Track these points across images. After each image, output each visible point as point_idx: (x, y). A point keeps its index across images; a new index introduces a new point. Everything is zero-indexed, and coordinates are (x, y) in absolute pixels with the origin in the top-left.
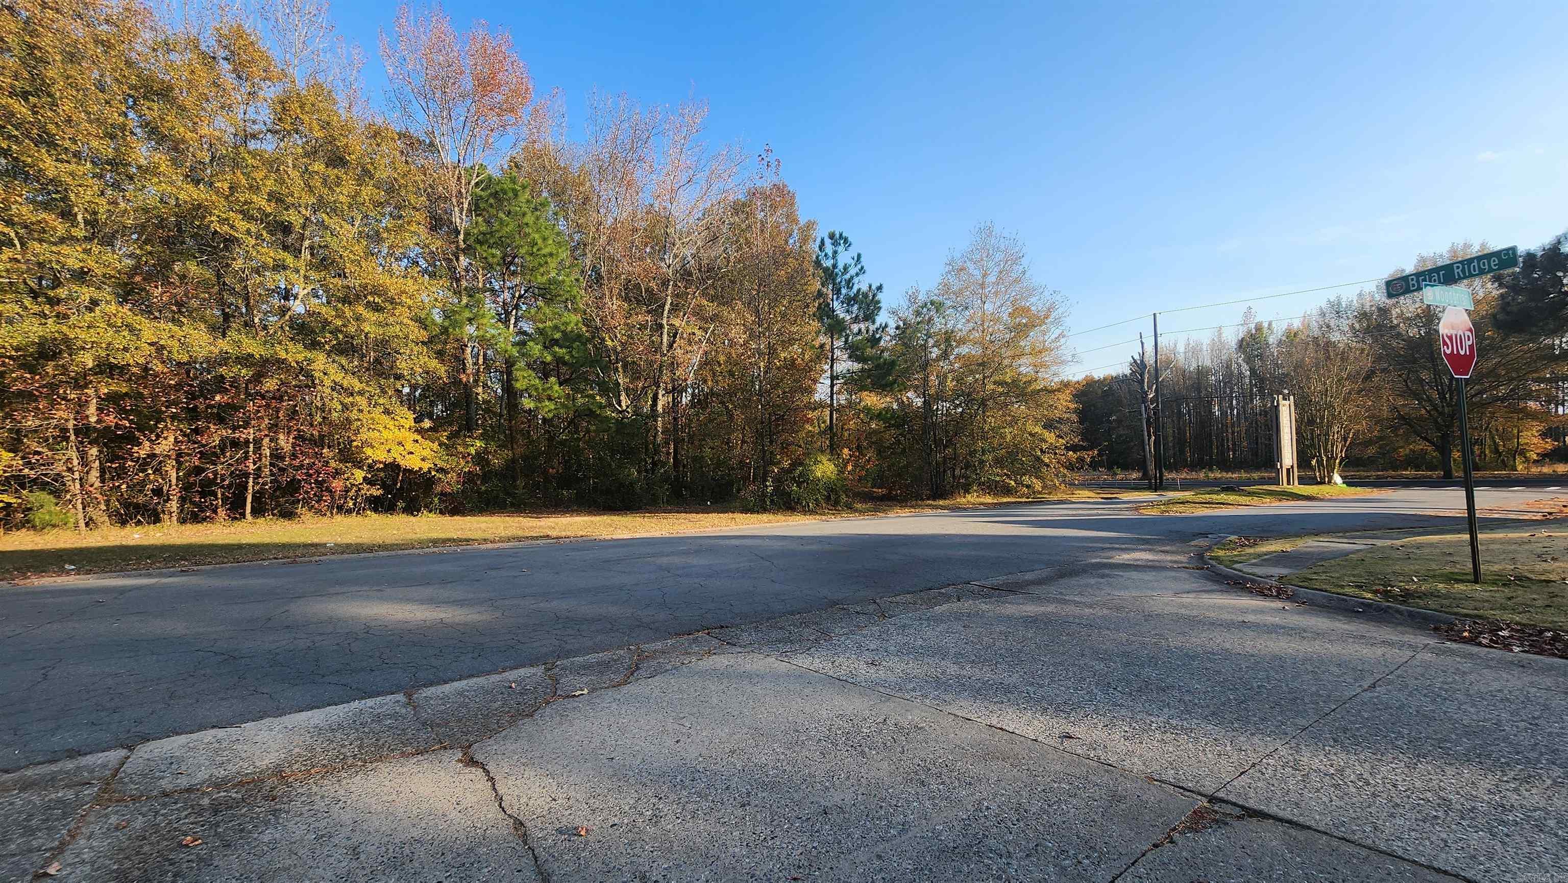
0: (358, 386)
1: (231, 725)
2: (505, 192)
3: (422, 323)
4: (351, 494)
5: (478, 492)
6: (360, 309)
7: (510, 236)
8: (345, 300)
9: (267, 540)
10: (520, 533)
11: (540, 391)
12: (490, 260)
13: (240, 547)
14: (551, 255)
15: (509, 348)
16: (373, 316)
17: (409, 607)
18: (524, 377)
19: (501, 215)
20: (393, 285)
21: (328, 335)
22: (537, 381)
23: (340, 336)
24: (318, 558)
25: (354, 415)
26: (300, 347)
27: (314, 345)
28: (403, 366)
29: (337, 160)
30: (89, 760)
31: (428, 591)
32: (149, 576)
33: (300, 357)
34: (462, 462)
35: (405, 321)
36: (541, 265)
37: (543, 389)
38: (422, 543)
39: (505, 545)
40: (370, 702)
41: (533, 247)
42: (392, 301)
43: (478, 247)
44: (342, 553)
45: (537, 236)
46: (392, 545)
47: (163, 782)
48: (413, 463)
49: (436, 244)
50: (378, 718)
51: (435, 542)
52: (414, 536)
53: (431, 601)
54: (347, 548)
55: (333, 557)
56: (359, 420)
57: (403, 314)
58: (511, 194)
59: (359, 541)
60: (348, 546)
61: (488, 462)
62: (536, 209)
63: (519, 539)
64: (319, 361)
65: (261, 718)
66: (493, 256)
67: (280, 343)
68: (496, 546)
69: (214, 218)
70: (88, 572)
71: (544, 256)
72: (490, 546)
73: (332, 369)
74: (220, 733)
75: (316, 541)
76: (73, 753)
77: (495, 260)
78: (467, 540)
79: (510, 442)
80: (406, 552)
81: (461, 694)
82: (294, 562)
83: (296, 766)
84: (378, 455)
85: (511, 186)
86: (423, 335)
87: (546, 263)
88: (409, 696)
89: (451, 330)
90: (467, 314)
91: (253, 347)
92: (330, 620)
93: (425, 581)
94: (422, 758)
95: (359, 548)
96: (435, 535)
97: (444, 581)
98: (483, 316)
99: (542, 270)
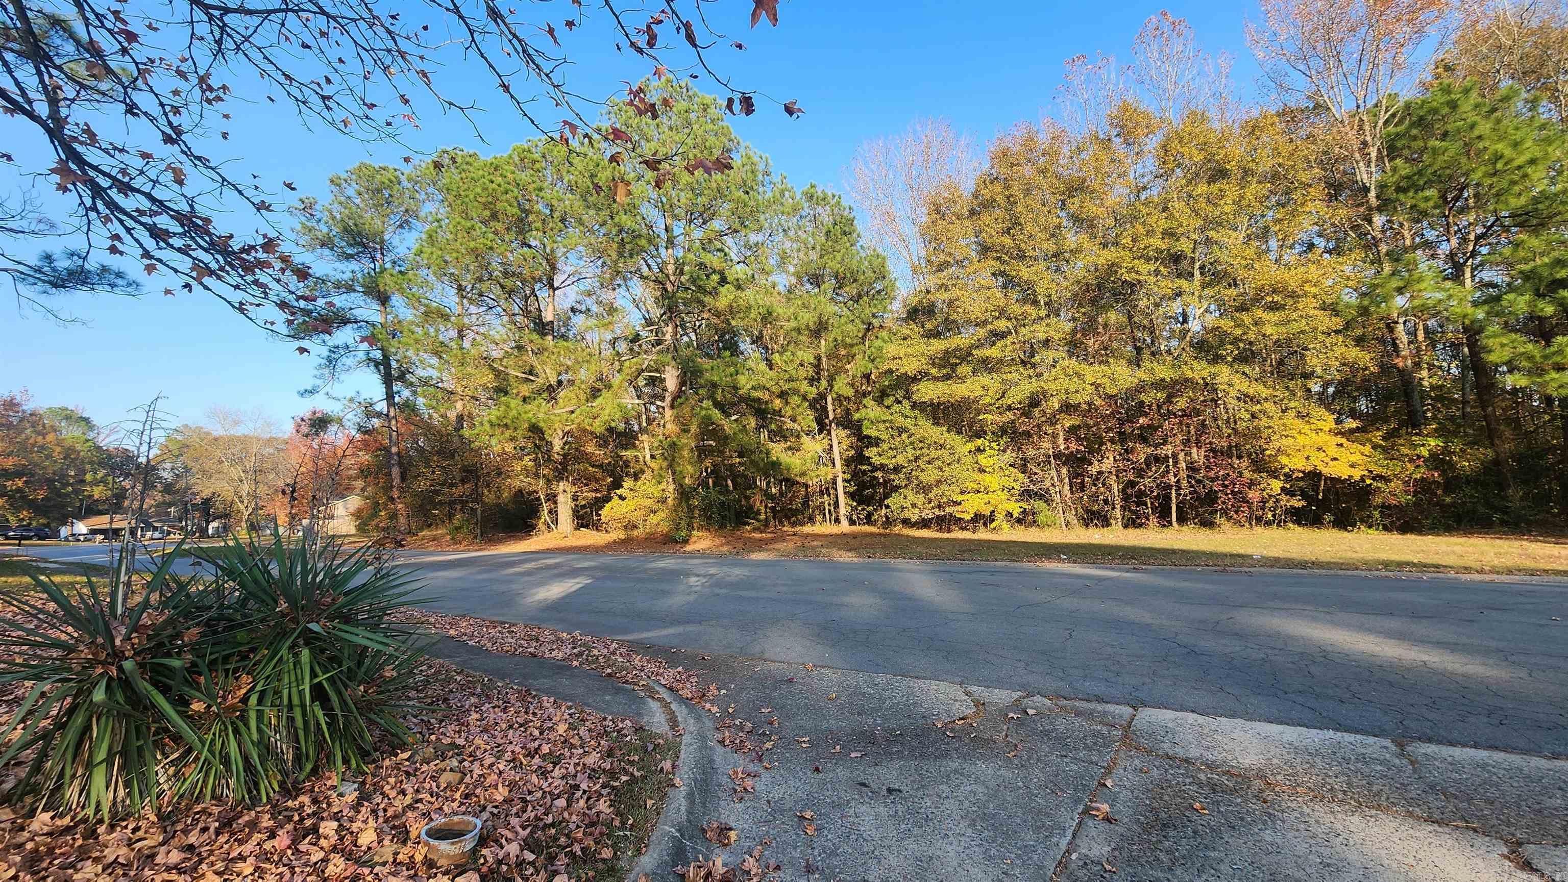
0: (1265, 392)
1: (1208, 715)
2: (1435, 111)
3: (1333, 309)
4: (1270, 504)
5: (1441, 505)
6: (1259, 313)
7: (1454, 163)
8: (1243, 308)
9: (1194, 547)
10: (1530, 564)
11: (1538, 359)
12: (1422, 205)
13: (1174, 552)
14: (1533, 162)
15: (1470, 310)
16: (1274, 317)
17: (1371, 638)
18: (1503, 345)
19: (1434, 143)
20: (1292, 278)
21: (1229, 347)
22: (1530, 346)
23: (1241, 345)
24: (1247, 570)
25: (1264, 422)
26: (1204, 364)
27: (1216, 359)
28: (1314, 362)
29: (1219, 174)
30: (1110, 708)
31: (1394, 624)
32: (1112, 569)
33: (1205, 374)
34: (1411, 467)
35: (1312, 312)
36: (1514, 183)
37: (1545, 357)
38: (1369, 565)
39: (1504, 578)
40: (1349, 737)
41: (1495, 163)
42: (1293, 295)
43: (1402, 197)
44: (1272, 566)
45: (1500, 146)
46: (1329, 563)
47: (1165, 746)
48: (1340, 470)
49: (1343, 213)
50: (1362, 758)
51: (1387, 565)
52: (1354, 555)
53: (1400, 636)
54: (1275, 562)
55: (1262, 569)
56: (1270, 427)
57: (1309, 306)
58: (1445, 110)
59: (1288, 555)
60: (1277, 560)
61: (1451, 465)
62: (1494, 110)
63: (1532, 573)
64: (1224, 374)
65: (1233, 716)
66: (1427, 199)
67: (1186, 364)
68: (1488, 578)
69: (1124, 270)
70: (1075, 562)
71: (1519, 168)
72: (1477, 577)
73: (1236, 379)
74: (1201, 719)
75: (1242, 551)
76: (1100, 700)
77: (1431, 204)
78: (1436, 566)
79: (1489, 435)
80: (1349, 573)
81: (1484, 766)
82: (1224, 571)
83: (1279, 778)
84: (1296, 463)
85: (1446, 98)
86: (1337, 323)
87: (1525, 176)
88: (1401, 746)
89: (1372, 309)
90: (1395, 283)
91: (1165, 372)
92: (1278, 635)
93: (1388, 610)
94: (1440, 830)
95: (1289, 563)
96: (1384, 556)
97: (1415, 614)
98: (1420, 280)
99: (1517, 189)
